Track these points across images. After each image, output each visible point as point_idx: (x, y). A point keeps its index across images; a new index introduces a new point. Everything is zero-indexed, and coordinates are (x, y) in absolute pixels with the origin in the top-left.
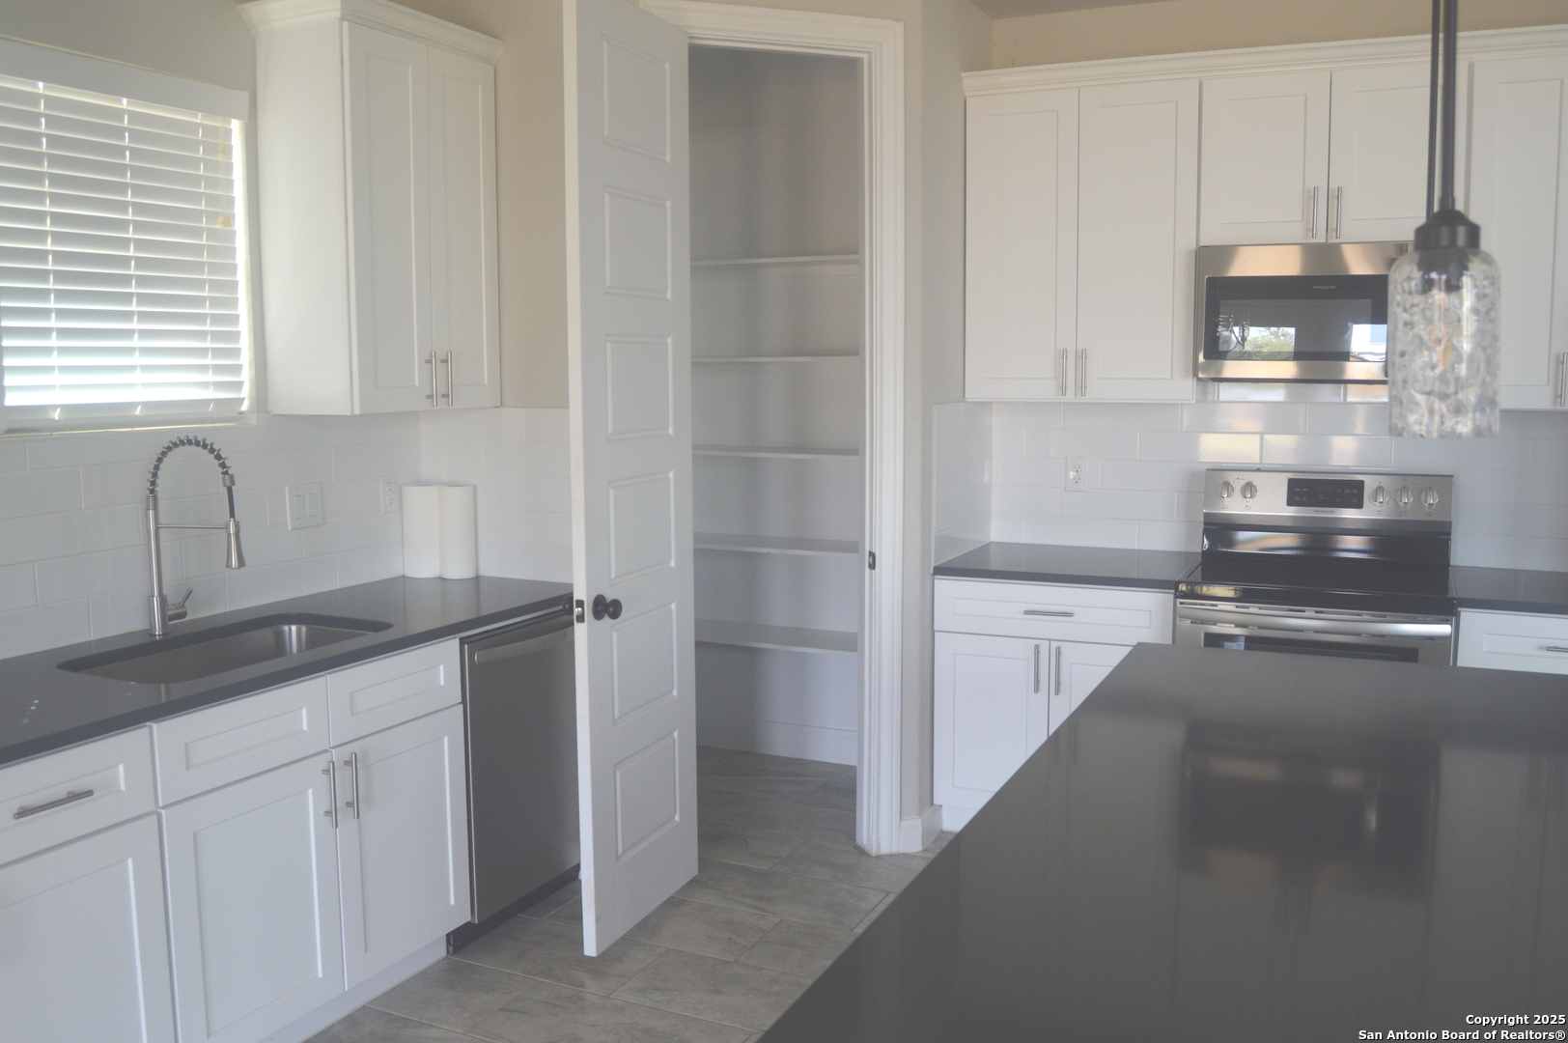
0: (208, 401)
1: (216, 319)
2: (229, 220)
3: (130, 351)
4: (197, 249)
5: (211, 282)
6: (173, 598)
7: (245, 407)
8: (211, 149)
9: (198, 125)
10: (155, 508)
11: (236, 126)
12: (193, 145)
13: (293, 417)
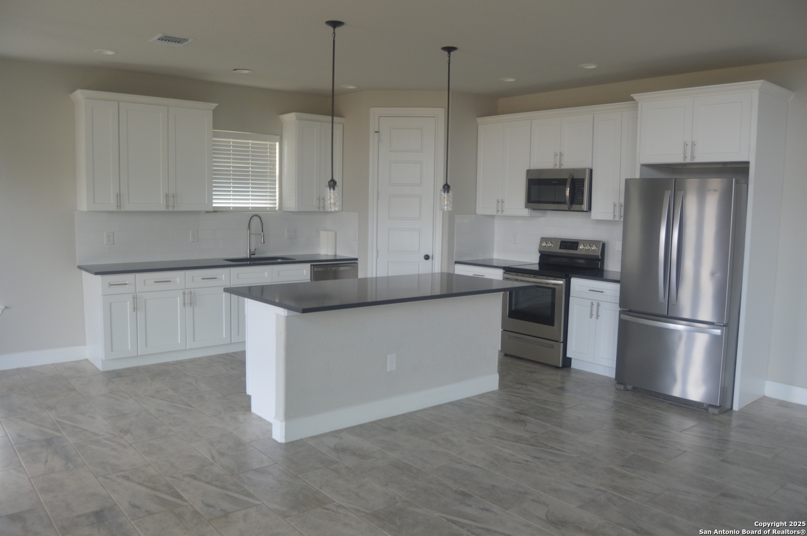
0: (267, 207)
1: (270, 188)
2: (275, 165)
3: (249, 199)
4: (266, 172)
5: (269, 180)
6: (253, 250)
7: (277, 209)
8: (270, 149)
9: (267, 144)
10: (249, 230)
11: (277, 144)
12: (267, 149)
13: (288, 212)
